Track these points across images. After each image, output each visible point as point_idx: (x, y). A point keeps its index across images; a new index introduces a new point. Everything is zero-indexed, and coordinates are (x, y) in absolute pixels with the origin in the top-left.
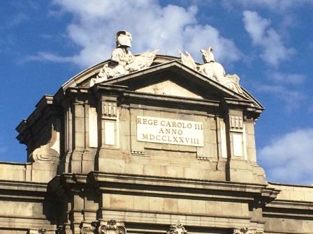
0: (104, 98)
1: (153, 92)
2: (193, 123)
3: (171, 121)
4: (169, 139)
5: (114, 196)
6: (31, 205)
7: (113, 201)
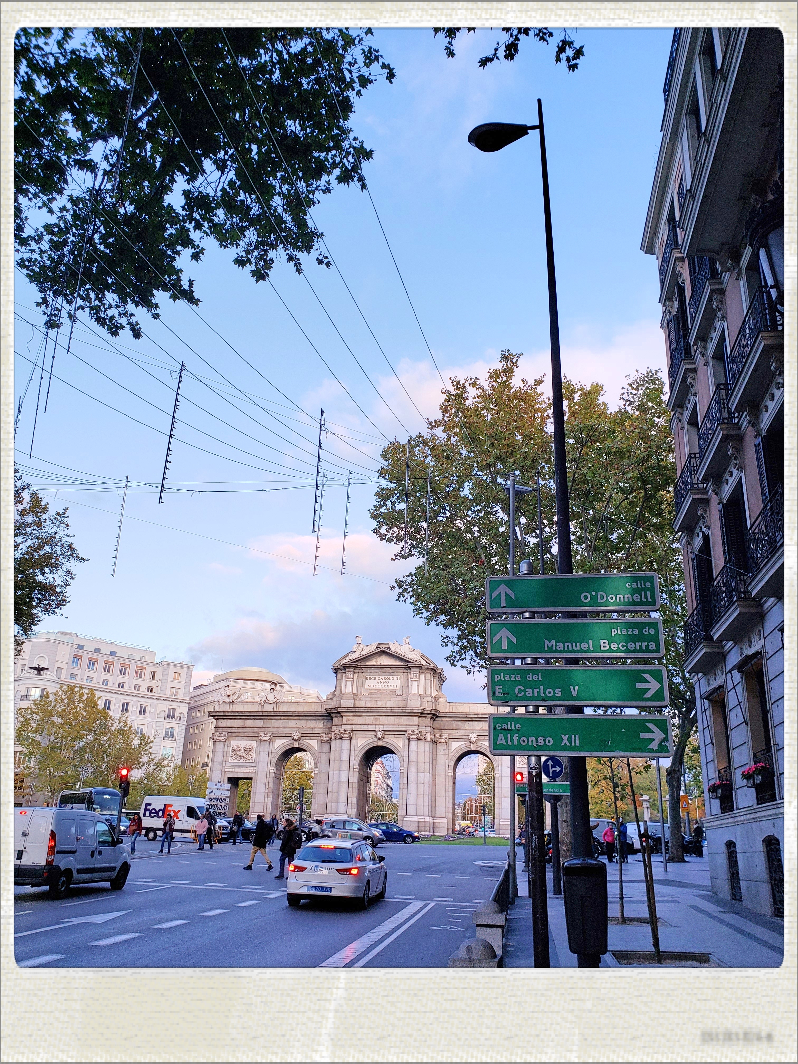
0: (347, 670)
1: (375, 663)
2: (394, 677)
3: (383, 677)
4: (382, 686)
5: (348, 717)
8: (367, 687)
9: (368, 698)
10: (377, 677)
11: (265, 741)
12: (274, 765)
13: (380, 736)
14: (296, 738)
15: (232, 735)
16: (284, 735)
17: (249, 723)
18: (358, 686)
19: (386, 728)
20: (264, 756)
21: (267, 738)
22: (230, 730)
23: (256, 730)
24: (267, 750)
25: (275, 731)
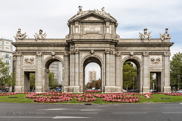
0: (76, 22)
1: (88, 20)
2: (98, 26)
3: (92, 26)
4: (92, 30)
5: (77, 44)
6: (65, 47)
7: (77, 45)
8: (85, 31)
9: (86, 36)
10: (90, 26)
11: (39, 56)
12: (44, 66)
13: (93, 52)
14: (53, 54)
15: (24, 53)
16: (48, 53)
17: (31, 48)
18: (81, 30)
19: (95, 49)
20: (39, 62)
21: (40, 55)
22: (23, 51)
23: (34, 51)
24: (40, 60)
25: (43, 51)
